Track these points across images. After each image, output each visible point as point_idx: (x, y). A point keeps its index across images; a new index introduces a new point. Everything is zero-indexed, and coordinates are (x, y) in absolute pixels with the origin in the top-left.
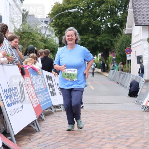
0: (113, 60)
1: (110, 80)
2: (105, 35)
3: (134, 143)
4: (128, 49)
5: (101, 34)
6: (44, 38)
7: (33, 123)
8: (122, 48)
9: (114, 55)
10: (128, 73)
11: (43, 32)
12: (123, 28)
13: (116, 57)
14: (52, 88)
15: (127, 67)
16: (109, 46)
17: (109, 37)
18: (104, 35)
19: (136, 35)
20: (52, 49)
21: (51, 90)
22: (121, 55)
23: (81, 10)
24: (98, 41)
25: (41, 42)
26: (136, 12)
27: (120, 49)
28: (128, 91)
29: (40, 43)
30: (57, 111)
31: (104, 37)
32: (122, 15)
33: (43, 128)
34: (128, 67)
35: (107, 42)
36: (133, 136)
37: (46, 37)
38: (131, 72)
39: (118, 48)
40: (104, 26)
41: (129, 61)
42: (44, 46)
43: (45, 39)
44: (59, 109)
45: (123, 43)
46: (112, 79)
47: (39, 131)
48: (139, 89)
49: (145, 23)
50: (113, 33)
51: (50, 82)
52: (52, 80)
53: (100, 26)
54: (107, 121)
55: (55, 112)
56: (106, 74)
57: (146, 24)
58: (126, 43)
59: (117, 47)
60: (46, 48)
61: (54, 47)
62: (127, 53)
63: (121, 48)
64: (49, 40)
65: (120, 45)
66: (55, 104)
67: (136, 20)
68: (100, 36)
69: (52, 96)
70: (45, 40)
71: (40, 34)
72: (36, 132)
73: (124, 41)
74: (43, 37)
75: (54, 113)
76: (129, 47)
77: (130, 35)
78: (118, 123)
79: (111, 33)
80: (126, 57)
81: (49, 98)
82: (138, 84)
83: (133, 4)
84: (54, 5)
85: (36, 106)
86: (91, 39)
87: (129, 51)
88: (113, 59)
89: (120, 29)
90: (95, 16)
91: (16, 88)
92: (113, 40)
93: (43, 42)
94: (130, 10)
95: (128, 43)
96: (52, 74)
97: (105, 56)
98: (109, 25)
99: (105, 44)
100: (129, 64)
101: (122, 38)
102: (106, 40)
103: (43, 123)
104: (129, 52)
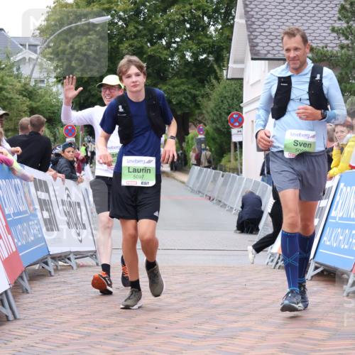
0: (200, 142)
1: (193, 191)
2: (179, 81)
4: (234, 116)
5: (170, 79)
6: (28, 86)
8: (220, 114)
9: (201, 130)
10: (235, 175)
11: (25, 71)
12: (222, 64)
13: (207, 134)
14: (47, 210)
15: (232, 159)
16: (188, 107)
17: (190, 86)
18: (176, 81)
19: (254, 81)
20: (47, 115)
21: (46, 215)
22: (217, 130)
23: (120, 18)
25: (21, 97)
26: (254, 26)
27: (214, 114)
28: (236, 218)
29: (18, 99)
30: (59, 268)
31: (177, 86)
32: (220, 32)
33: (25, 312)
34: (236, 160)
35: (183, 99)
36: (248, 329)
37: (32, 84)
38: (241, 172)
39: (211, 114)
40: (176, 59)
41: (238, 146)
42: (27, 106)
43: (30, 89)
44: (66, 263)
45: (222, 101)
46: (196, 189)
47: (15, 318)
48: (262, 212)
49: (275, 52)
50: (198, 77)
51: (43, 196)
52: (47, 191)
53: (166, 60)
54: (184, 293)
55: (56, 270)
57: (277, 57)
58: (230, 102)
59: (209, 110)
60: (32, 111)
61: (53, 109)
62: (233, 125)
63: (218, 113)
64: (39, 91)
65: (216, 106)
67: (253, 46)
68: (165, 84)
69: (48, 230)
70: (31, 92)
71: (18, 77)
72: (8, 320)
73: (226, 97)
74: (25, 84)
75: (53, 273)
76: (237, 110)
77: (239, 81)
78: (212, 298)
79: (194, 76)
80: (229, 135)
81: (40, 236)
82: (259, 201)
83: (246, 6)
84: (53, 5)
85: (7, 256)
87: (236, 120)
88: (200, 139)
89: (216, 66)
90: (153, 34)
92: (198, 92)
93: (24, 96)
94: (239, 21)
95: (235, 100)
97: (180, 132)
98: (188, 56)
99: (180, 103)
100: (238, 152)
101: (219, 88)
102: (181, 93)
103: (25, 299)
104: (237, 124)
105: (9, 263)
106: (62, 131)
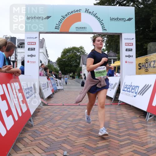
1: (76, 81)
2: (74, 67)
7: (51, 95)
9: (77, 73)
11: (55, 66)
19: (83, 67)
21: (57, 84)
23: (66, 59)
24: (72, 69)
26: (83, 60)
32: (79, 61)
33: (54, 97)
35: (74, 69)
50: (76, 67)
51: (57, 82)
53: (72, 65)
55: (58, 91)
56: (74, 79)
59: (78, 71)
64: (56, 69)
66: (58, 89)
67: (83, 63)
72: (52, 98)
76: (81, 71)
77: (81, 67)
80: (80, 74)
81: (56, 87)
82: (84, 82)
86: (69, 68)
88: (76, 75)
89: (78, 65)
90: (70, 61)
91: (46, 84)
92: (76, 69)
93: (54, 69)
94: (81, 60)
96: (57, 80)
97: (74, 74)
98: (75, 64)
101: (79, 68)
103: (54, 95)
105: (52, 90)
106: (59, 74)
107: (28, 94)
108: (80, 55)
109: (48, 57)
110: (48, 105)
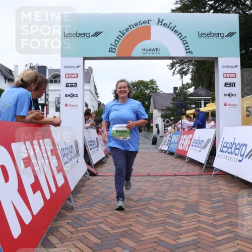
1: (143, 136)
3: (155, 168)
7: (103, 159)
10: (151, 133)
15: (151, 130)
19: (155, 114)
26: (155, 103)
28: (152, 142)
32: (148, 104)
36: (154, 165)
38: (153, 132)
56: (141, 133)
57: (160, 109)
67: (155, 106)
72: (105, 163)
76: (152, 120)
77: (152, 114)
78: (147, 158)
80: (150, 125)
82: (156, 138)
91: (94, 141)
94: (152, 102)
95: (151, 117)
100: (152, 128)
103: (108, 158)
104: (152, 122)
105: (105, 151)
107: (66, 157)
108: (149, 94)
109: (98, 97)
110: (98, 174)
